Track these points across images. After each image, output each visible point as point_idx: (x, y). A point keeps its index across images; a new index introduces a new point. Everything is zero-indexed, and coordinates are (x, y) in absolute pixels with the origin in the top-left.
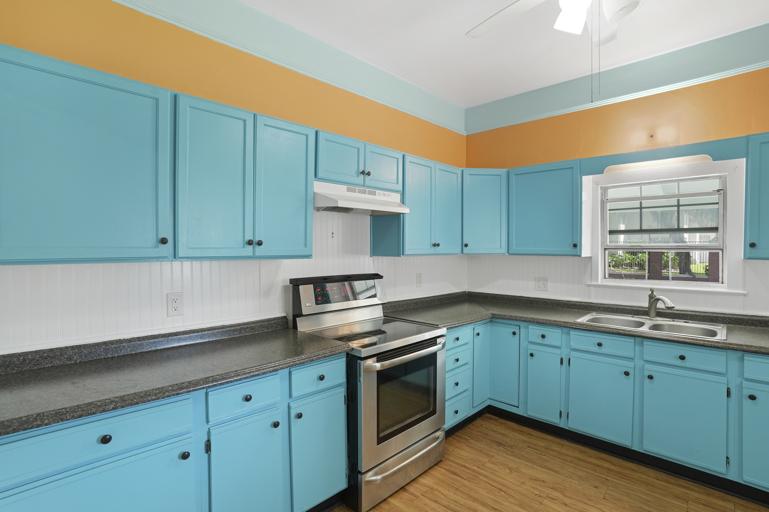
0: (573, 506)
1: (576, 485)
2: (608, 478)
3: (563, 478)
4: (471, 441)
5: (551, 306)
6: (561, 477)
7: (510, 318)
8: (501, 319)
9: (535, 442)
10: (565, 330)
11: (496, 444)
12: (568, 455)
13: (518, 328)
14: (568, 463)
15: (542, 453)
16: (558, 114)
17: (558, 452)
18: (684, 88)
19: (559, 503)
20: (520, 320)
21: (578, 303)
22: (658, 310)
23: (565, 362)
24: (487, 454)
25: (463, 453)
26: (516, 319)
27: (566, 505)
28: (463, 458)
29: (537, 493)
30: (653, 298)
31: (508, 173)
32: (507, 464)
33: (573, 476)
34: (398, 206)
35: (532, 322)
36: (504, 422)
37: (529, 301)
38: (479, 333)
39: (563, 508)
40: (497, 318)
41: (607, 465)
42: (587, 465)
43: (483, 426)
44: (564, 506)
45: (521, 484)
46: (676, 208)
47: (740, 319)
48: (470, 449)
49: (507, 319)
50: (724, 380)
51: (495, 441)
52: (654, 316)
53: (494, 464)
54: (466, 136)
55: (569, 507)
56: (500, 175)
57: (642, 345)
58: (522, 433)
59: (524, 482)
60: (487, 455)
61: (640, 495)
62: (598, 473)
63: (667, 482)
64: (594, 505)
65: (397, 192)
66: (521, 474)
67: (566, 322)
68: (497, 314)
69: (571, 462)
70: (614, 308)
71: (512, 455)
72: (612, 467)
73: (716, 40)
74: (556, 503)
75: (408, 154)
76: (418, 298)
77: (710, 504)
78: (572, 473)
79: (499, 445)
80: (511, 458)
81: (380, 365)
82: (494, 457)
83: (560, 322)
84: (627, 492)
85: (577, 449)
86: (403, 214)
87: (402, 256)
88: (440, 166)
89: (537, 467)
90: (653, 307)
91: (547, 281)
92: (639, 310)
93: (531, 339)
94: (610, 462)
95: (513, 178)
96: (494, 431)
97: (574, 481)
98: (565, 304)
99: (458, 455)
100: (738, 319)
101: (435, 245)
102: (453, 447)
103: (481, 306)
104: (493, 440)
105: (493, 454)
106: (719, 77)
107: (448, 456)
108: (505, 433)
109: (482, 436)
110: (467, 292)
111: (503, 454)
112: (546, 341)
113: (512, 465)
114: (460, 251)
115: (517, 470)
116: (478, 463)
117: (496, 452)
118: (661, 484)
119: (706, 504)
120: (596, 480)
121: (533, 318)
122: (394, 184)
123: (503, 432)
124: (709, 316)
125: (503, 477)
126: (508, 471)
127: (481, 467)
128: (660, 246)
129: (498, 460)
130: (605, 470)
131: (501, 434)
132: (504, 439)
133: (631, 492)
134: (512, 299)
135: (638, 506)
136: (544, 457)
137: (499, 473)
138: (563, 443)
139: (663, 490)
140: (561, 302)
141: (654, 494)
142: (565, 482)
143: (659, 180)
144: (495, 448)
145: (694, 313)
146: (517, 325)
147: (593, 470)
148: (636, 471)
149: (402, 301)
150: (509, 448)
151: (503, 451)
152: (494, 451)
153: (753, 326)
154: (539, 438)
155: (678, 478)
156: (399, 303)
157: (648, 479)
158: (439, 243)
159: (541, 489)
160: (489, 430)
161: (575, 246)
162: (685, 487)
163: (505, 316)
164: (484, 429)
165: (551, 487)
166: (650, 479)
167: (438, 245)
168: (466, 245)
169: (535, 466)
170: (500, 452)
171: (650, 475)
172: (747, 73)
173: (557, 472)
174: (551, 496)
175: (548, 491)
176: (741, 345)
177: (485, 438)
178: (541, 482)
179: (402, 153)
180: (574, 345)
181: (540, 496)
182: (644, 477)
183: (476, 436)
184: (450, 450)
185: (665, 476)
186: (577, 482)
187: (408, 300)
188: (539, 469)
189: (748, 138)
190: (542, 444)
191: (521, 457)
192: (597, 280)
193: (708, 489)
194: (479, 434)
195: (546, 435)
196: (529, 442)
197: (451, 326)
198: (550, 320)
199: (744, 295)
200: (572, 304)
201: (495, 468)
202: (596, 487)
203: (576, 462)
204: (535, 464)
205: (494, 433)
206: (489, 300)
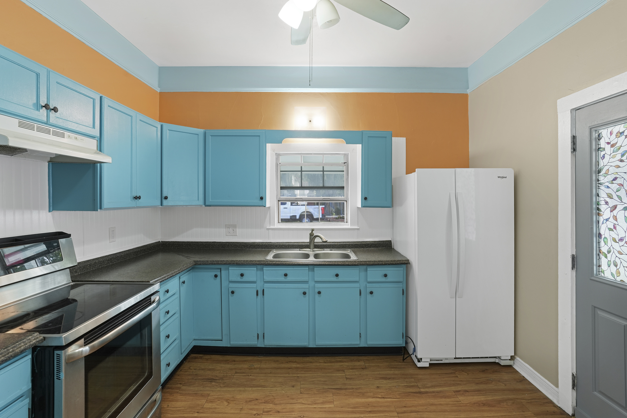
0: (284, 410)
1: (280, 391)
2: (298, 375)
3: (269, 389)
4: (184, 388)
5: (240, 248)
6: (268, 389)
7: (213, 263)
8: (204, 264)
9: (240, 367)
10: (259, 267)
11: (208, 382)
12: (267, 368)
13: (220, 270)
14: (269, 375)
15: (248, 374)
16: (245, 91)
17: (260, 368)
18: (327, 93)
19: (274, 412)
20: (222, 264)
21: (261, 244)
22: (316, 244)
23: (260, 293)
24: (203, 394)
25: (179, 404)
26: (218, 263)
27: (279, 412)
28: (181, 410)
29: (255, 412)
30: (312, 236)
31: (205, 134)
32: (223, 397)
33: (276, 385)
34: (94, 153)
35: (232, 264)
36: (209, 357)
37: (221, 245)
38: (184, 281)
39: (278, 416)
40: (200, 264)
41: (294, 365)
42: (282, 371)
43: (191, 368)
44: (277, 414)
45: (241, 411)
46: (322, 173)
47: (357, 244)
48: (185, 397)
49: (209, 264)
50: (357, 285)
51: (206, 379)
52: (313, 248)
53: (211, 402)
54: (160, 92)
55: (281, 412)
56: (198, 135)
57: (313, 270)
58: (227, 362)
59: (241, 407)
60: (203, 396)
61: (319, 379)
62: (291, 374)
63: (331, 362)
64: (296, 402)
65: (93, 137)
66: (237, 402)
67: (260, 261)
68: (200, 261)
69: (271, 373)
70: (287, 245)
71: (224, 387)
72: (298, 366)
73: (343, 67)
74: (271, 414)
75: (106, 97)
76: (112, 254)
77: (354, 367)
78: (274, 383)
79: (211, 382)
80: (225, 389)
81: (89, 347)
82: (210, 395)
83: (255, 261)
84: (312, 381)
85: (272, 361)
86: (101, 163)
87: (99, 210)
88: (140, 116)
89: (248, 389)
90: (312, 242)
91: (236, 227)
92: (302, 245)
93: (231, 279)
94: (295, 362)
95: (209, 139)
96: (203, 369)
97: (278, 388)
98: (251, 245)
99: (174, 409)
100: (355, 244)
101: (136, 198)
102: (167, 402)
103: (180, 255)
104: (204, 379)
105: (208, 393)
106: (345, 91)
107: (164, 414)
108: (213, 368)
109: (193, 379)
110: (161, 242)
111: (216, 389)
112: (245, 279)
113: (227, 396)
114: (159, 203)
115: (233, 399)
116: (196, 408)
117: (210, 389)
118: (328, 365)
119: (352, 368)
120: (292, 381)
121: (233, 260)
122: (90, 128)
123: (210, 367)
124: (342, 245)
125: (223, 411)
126: (226, 403)
127: (201, 411)
128: (314, 199)
129: (214, 397)
130: (295, 370)
131: (210, 370)
132: (213, 374)
133: (314, 379)
134: (206, 244)
135: (321, 388)
136: (250, 377)
137: (219, 409)
138: (261, 359)
139: (330, 369)
140: (248, 244)
141: (327, 375)
142: (272, 393)
143: (314, 152)
144: (208, 386)
145: (334, 244)
146: (218, 269)
147: (287, 374)
148: (312, 362)
149: (93, 259)
150: (220, 381)
151: (216, 385)
152: (208, 389)
153: (362, 248)
154: (242, 361)
155: (335, 357)
156: (90, 263)
157: (320, 365)
158: (140, 196)
159: (257, 407)
160: (198, 370)
161: (262, 198)
162: (340, 362)
163: (208, 261)
164: (192, 371)
165: (263, 401)
166: (321, 364)
167: (139, 198)
168: (166, 198)
169: (246, 389)
170: (213, 387)
171: (321, 361)
172: (357, 93)
173: (264, 386)
174: (266, 410)
175: (262, 406)
176: (366, 262)
177: (196, 379)
178: (255, 401)
179: (99, 95)
180: (267, 278)
181: (258, 414)
182: (318, 364)
183: (187, 381)
184: (165, 406)
185: (328, 359)
186: (280, 388)
187: (101, 257)
188: (250, 390)
189: (362, 132)
190: (246, 366)
191: (233, 385)
192: (274, 225)
193: (350, 357)
194: (190, 377)
195: (246, 357)
196: (235, 369)
197: (161, 279)
198: (247, 261)
199: (358, 229)
200: (257, 245)
201: (214, 405)
202: (293, 386)
203: (274, 372)
204: (245, 387)
205: (203, 371)
206: (184, 248)
